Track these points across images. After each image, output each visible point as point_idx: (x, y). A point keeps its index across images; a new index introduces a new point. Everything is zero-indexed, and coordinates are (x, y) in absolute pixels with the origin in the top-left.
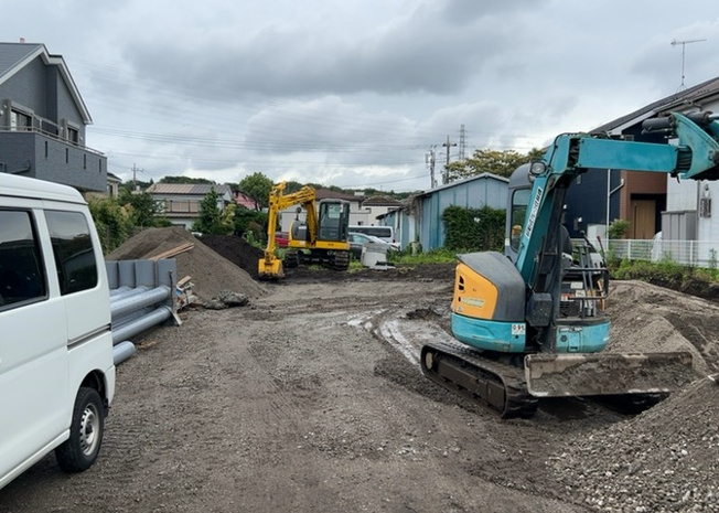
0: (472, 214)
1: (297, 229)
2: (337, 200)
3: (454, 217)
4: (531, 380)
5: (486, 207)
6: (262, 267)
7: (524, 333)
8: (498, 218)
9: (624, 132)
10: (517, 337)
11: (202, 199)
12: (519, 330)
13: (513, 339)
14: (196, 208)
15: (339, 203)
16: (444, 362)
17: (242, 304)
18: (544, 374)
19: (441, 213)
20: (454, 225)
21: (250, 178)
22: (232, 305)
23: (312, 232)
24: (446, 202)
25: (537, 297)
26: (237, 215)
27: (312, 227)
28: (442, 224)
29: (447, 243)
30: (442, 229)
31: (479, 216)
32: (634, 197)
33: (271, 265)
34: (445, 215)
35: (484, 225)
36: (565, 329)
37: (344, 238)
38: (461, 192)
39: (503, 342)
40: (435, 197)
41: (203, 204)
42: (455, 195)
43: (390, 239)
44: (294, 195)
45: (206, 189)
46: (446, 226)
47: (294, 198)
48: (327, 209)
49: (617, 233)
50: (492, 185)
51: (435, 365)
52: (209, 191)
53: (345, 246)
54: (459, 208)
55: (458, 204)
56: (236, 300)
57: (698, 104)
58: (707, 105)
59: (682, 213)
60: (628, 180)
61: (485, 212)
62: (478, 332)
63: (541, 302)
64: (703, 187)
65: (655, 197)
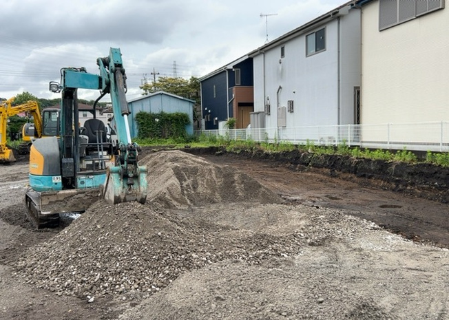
0: (153, 117)
1: (28, 129)
2: (55, 109)
3: (142, 118)
4: (42, 206)
5: (162, 112)
7: (61, 181)
8: (169, 119)
9: (234, 67)
10: (56, 184)
12: (58, 180)
13: (54, 186)
15: (56, 111)
18: (50, 202)
19: (135, 116)
20: (142, 123)
23: (38, 131)
24: (137, 109)
25: (64, 161)
26: (12, 121)
27: (38, 128)
28: (135, 123)
29: (139, 135)
30: (136, 126)
31: (158, 118)
32: (240, 105)
33: (3, 153)
34: (137, 117)
35: (161, 123)
36: (83, 177)
38: (146, 103)
39: (48, 187)
42: (142, 105)
44: (20, 106)
46: (138, 124)
47: (20, 108)
48: (50, 115)
49: (231, 126)
50: (165, 99)
51: (30, 205)
54: (145, 113)
55: (145, 111)
57: (262, 51)
58: (266, 51)
59: (258, 113)
60: (236, 95)
61: (161, 115)
62: (36, 183)
63: (67, 163)
64: (266, 99)
65: (251, 105)
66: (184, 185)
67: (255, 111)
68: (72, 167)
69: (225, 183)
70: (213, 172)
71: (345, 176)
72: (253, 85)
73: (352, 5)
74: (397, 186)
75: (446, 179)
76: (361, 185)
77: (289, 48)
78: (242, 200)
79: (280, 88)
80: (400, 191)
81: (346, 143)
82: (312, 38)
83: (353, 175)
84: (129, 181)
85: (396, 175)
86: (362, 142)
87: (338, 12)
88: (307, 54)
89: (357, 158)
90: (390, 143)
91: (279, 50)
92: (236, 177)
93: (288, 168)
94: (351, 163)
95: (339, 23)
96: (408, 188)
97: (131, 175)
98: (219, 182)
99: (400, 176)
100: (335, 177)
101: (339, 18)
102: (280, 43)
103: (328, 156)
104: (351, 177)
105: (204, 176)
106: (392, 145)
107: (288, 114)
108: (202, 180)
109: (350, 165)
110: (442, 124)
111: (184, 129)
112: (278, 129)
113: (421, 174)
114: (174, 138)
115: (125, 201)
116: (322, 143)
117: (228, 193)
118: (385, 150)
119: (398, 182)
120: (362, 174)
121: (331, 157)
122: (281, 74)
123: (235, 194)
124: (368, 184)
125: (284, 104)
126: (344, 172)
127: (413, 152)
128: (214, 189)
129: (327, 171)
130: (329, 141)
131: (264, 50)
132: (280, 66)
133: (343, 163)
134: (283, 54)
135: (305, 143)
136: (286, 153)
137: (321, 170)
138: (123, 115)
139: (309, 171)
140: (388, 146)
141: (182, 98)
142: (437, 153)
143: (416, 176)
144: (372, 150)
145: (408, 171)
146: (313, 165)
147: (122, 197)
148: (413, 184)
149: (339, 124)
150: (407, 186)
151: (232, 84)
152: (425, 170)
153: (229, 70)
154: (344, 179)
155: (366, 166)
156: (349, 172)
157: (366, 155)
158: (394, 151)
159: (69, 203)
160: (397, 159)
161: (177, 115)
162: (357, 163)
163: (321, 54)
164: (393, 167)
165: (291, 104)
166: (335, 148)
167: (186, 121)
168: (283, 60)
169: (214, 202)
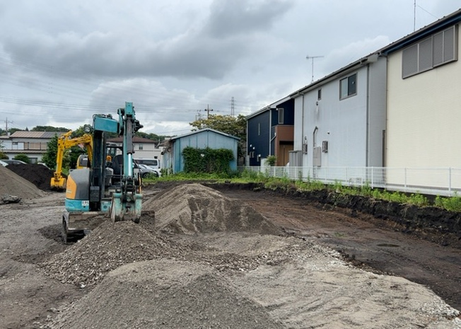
0: (199, 152)
1: (82, 160)
3: (189, 153)
5: (208, 148)
6: (53, 183)
7: (88, 205)
8: (214, 154)
9: (277, 107)
10: (85, 207)
11: (48, 141)
12: (86, 204)
13: (82, 208)
14: (45, 147)
17: (16, 201)
18: (76, 220)
19: (182, 151)
20: (188, 158)
21: (82, 128)
22: (10, 202)
24: (184, 144)
25: (92, 188)
28: (182, 157)
29: (185, 169)
30: (182, 161)
31: (204, 153)
32: (282, 143)
33: (58, 181)
34: (184, 152)
35: (206, 158)
36: (106, 203)
38: (193, 139)
39: (77, 209)
40: (177, 142)
41: (49, 145)
42: (190, 141)
43: (158, 166)
45: (52, 135)
46: (185, 159)
47: (76, 141)
49: (272, 163)
50: (211, 135)
52: (54, 137)
54: (191, 149)
55: (191, 146)
56: (11, 200)
57: (302, 93)
58: (305, 93)
59: (296, 152)
60: (278, 134)
61: (207, 151)
62: (70, 206)
63: (94, 190)
64: (304, 138)
65: (291, 143)
66: (195, 215)
67: (295, 150)
68: (98, 194)
69: (232, 214)
70: (223, 204)
71: (364, 216)
72: (293, 124)
73: (379, 53)
74: (408, 228)
75: (448, 223)
76: (377, 225)
77: (324, 91)
78: (244, 230)
79: (316, 128)
80: (409, 233)
81: (369, 185)
82: (345, 83)
83: (371, 216)
84: (127, 205)
85: (407, 217)
86: (387, 184)
87: (366, 60)
88: (340, 97)
89: (376, 200)
90: (407, 186)
91: (316, 93)
92: (242, 210)
93: (316, 206)
94: (370, 204)
95: (368, 70)
96: (417, 230)
97: (129, 200)
98: (227, 213)
99: (412, 218)
100: (355, 217)
101: (368, 65)
102: (317, 87)
103: (351, 196)
104: (370, 218)
105: (213, 208)
106: (408, 188)
107: (323, 153)
108: (211, 211)
109: (369, 206)
110: (450, 170)
111: (228, 164)
112: (314, 169)
113: (428, 217)
114: (218, 173)
115: (123, 220)
116: (351, 183)
117: (233, 223)
118: (401, 193)
119: (408, 224)
120: (380, 215)
121: (354, 198)
122: (318, 116)
123: (239, 225)
124: (383, 225)
125: (320, 145)
126: (364, 213)
127: (425, 195)
128: (220, 220)
129: (349, 210)
130: (357, 182)
131: (303, 92)
132: (317, 107)
133: (363, 204)
134: (319, 97)
135: (334, 183)
136: (316, 192)
137: (344, 210)
138: (128, 154)
139: (334, 210)
140: (405, 189)
141: (227, 135)
142: (445, 197)
143: (424, 219)
144: (391, 192)
145: (418, 214)
146: (338, 205)
147: (121, 217)
148: (420, 227)
149: (367, 166)
150: (415, 228)
151: (275, 123)
152: (432, 214)
153: (272, 109)
154: (363, 219)
155: (383, 207)
156: (368, 212)
157: (385, 197)
158: (408, 194)
159: (91, 223)
160: (410, 202)
161: (222, 151)
162: (375, 204)
163: (353, 98)
164: (406, 209)
165: (326, 144)
166: (359, 189)
167: (230, 157)
168: (319, 102)
169: (218, 231)
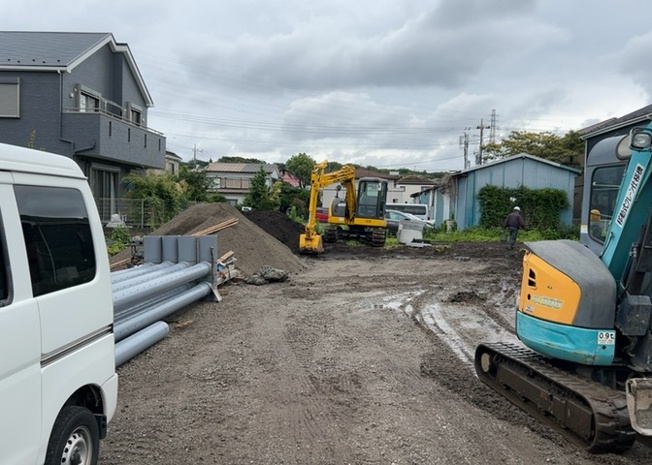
0: (507, 194)
1: (337, 206)
2: (376, 179)
3: (490, 196)
4: (636, 413)
5: (522, 187)
6: (303, 242)
7: (613, 343)
8: (534, 198)
10: (604, 347)
11: (252, 176)
12: (607, 339)
13: (600, 352)
14: (247, 185)
15: (377, 182)
16: (504, 367)
17: (282, 280)
19: (477, 192)
20: (489, 204)
21: (295, 159)
22: (272, 281)
23: (351, 209)
24: (482, 181)
25: (633, 300)
26: (283, 192)
27: (351, 204)
28: (477, 203)
29: (482, 221)
30: (478, 208)
31: (515, 196)
33: (311, 240)
34: (481, 195)
37: (381, 215)
38: (497, 172)
39: (586, 352)
40: (471, 177)
41: (253, 182)
42: (491, 175)
43: (425, 216)
44: (335, 173)
45: (256, 168)
46: (482, 205)
47: (334, 176)
48: (365, 187)
50: (529, 166)
51: (493, 369)
52: (259, 170)
53: (382, 223)
54: (495, 188)
55: (494, 184)
56: (276, 276)
61: (521, 192)
63: (638, 306)
68: (647, 316)
111: (556, 215)
114: (540, 230)
141: (558, 165)
161: (548, 192)
167: (563, 202)
